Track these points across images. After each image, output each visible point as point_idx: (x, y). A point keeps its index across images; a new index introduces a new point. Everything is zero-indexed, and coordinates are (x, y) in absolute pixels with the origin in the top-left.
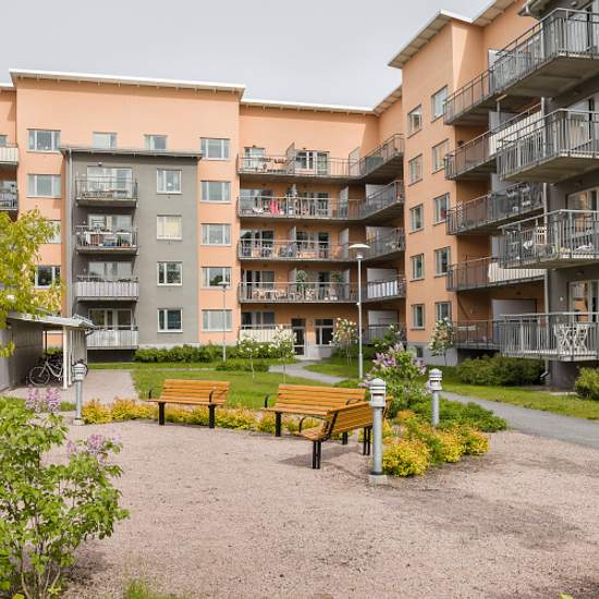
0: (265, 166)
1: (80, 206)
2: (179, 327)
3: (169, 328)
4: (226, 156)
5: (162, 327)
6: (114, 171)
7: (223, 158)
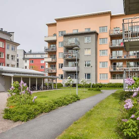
0: (117, 32)
1: (66, 48)
2: (90, 79)
3: (87, 78)
4: (106, 31)
5: (86, 78)
6: (74, 39)
7: (106, 32)
